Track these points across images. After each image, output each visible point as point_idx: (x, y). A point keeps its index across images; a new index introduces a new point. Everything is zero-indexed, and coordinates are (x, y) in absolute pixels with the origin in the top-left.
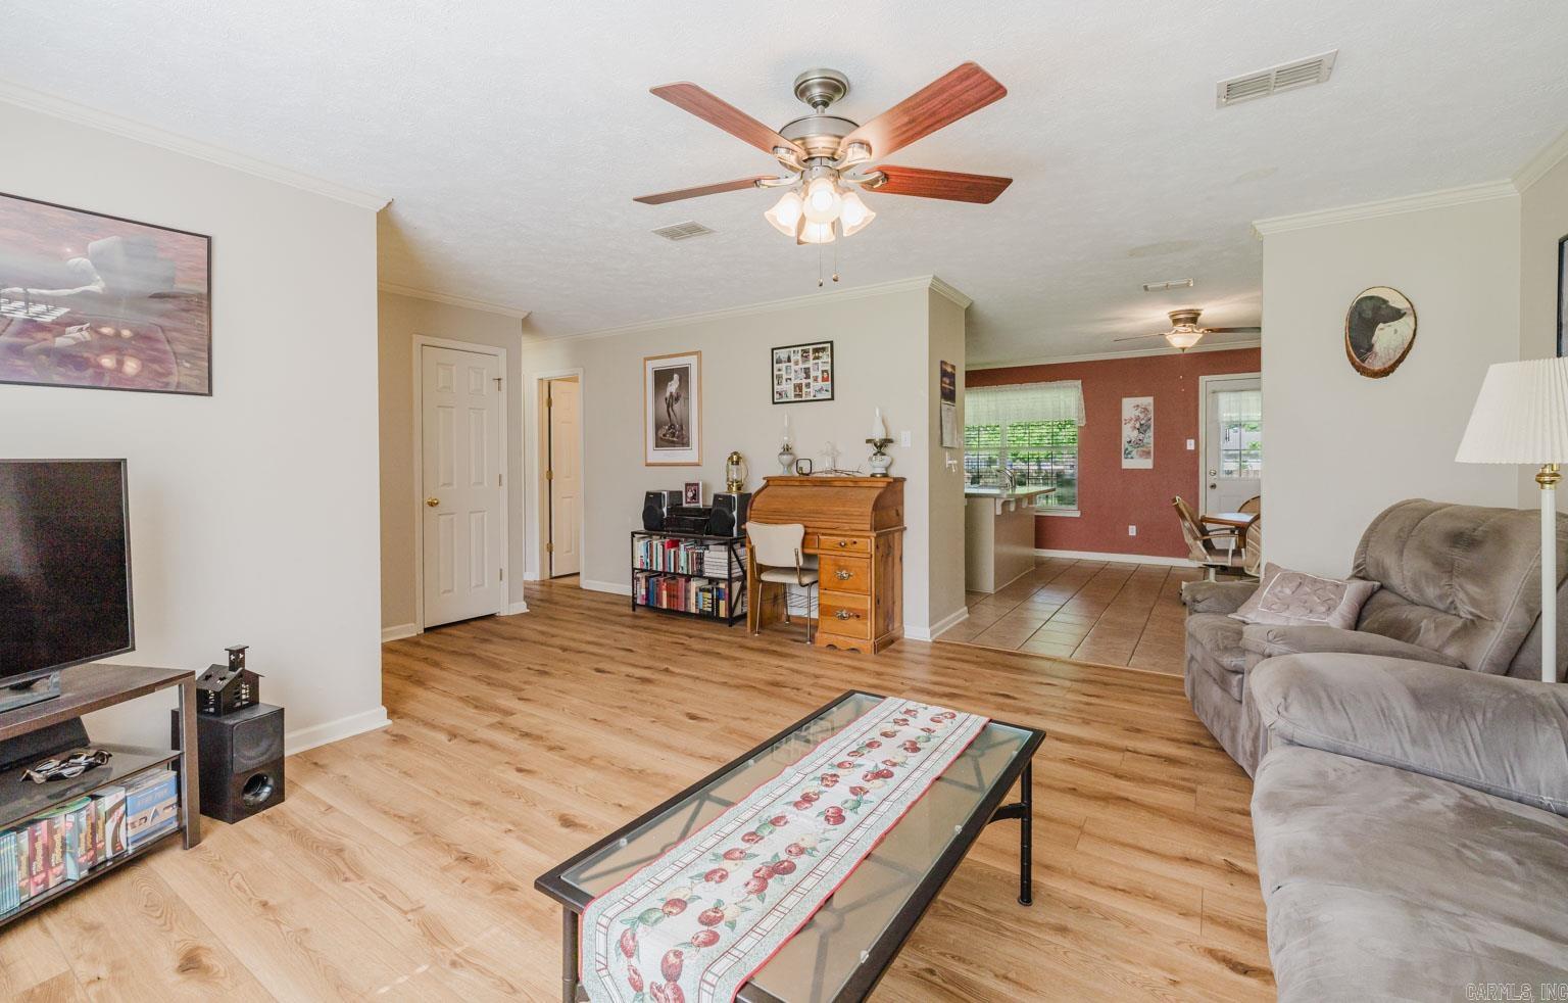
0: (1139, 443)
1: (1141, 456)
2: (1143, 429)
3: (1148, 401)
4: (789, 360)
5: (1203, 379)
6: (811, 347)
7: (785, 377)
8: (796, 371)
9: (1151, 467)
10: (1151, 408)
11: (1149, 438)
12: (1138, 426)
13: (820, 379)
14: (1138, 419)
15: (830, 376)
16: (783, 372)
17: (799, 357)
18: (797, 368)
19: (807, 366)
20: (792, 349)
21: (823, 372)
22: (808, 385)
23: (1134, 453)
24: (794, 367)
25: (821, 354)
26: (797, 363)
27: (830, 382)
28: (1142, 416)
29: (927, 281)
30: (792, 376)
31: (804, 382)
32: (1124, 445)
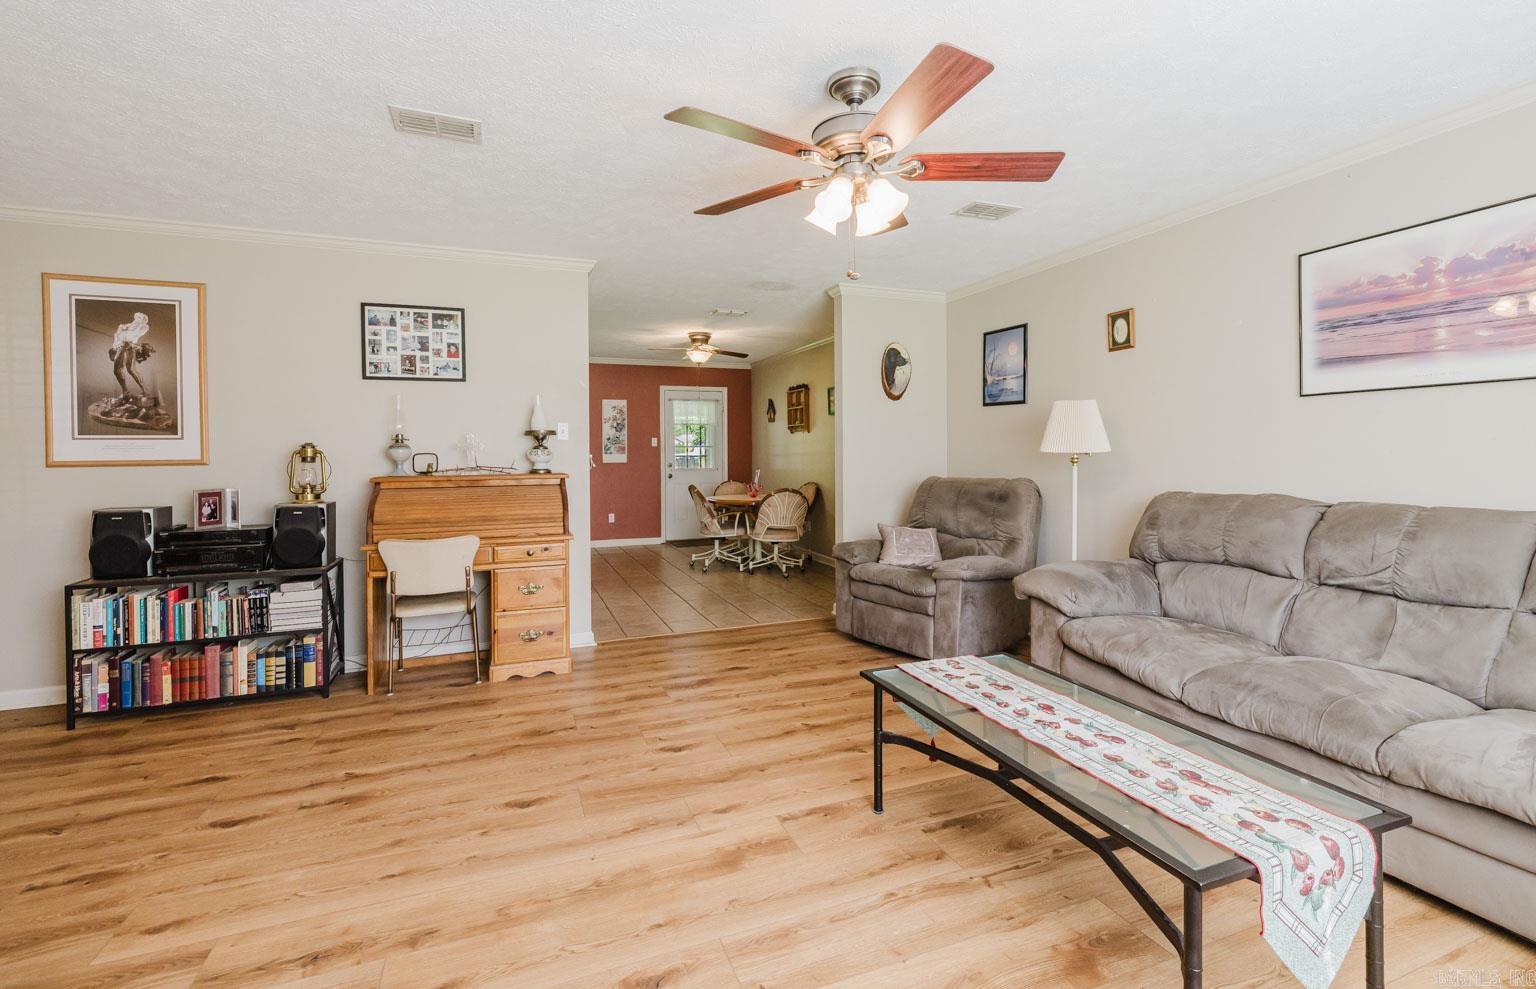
0: (616, 440)
1: (618, 451)
2: (619, 428)
3: (623, 403)
4: (393, 322)
5: (663, 388)
6: (430, 312)
7: (385, 344)
8: (404, 339)
9: (625, 461)
10: (625, 410)
11: (624, 435)
12: (615, 425)
13: (444, 353)
14: (615, 419)
15: (459, 351)
16: (382, 338)
17: (410, 321)
18: (406, 335)
19: (422, 334)
20: (398, 310)
21: (449, 345)
22: (425, 359)
23: (612, 449)
24: (400, 333)
25: (445, 323)
26: (405, 328)
27: (460, 359)
28: (618, 416)
29: (589, 265)
30: (398, 344)
31: (418, 354)
32: (605, 441)
